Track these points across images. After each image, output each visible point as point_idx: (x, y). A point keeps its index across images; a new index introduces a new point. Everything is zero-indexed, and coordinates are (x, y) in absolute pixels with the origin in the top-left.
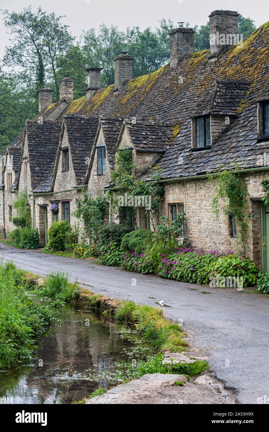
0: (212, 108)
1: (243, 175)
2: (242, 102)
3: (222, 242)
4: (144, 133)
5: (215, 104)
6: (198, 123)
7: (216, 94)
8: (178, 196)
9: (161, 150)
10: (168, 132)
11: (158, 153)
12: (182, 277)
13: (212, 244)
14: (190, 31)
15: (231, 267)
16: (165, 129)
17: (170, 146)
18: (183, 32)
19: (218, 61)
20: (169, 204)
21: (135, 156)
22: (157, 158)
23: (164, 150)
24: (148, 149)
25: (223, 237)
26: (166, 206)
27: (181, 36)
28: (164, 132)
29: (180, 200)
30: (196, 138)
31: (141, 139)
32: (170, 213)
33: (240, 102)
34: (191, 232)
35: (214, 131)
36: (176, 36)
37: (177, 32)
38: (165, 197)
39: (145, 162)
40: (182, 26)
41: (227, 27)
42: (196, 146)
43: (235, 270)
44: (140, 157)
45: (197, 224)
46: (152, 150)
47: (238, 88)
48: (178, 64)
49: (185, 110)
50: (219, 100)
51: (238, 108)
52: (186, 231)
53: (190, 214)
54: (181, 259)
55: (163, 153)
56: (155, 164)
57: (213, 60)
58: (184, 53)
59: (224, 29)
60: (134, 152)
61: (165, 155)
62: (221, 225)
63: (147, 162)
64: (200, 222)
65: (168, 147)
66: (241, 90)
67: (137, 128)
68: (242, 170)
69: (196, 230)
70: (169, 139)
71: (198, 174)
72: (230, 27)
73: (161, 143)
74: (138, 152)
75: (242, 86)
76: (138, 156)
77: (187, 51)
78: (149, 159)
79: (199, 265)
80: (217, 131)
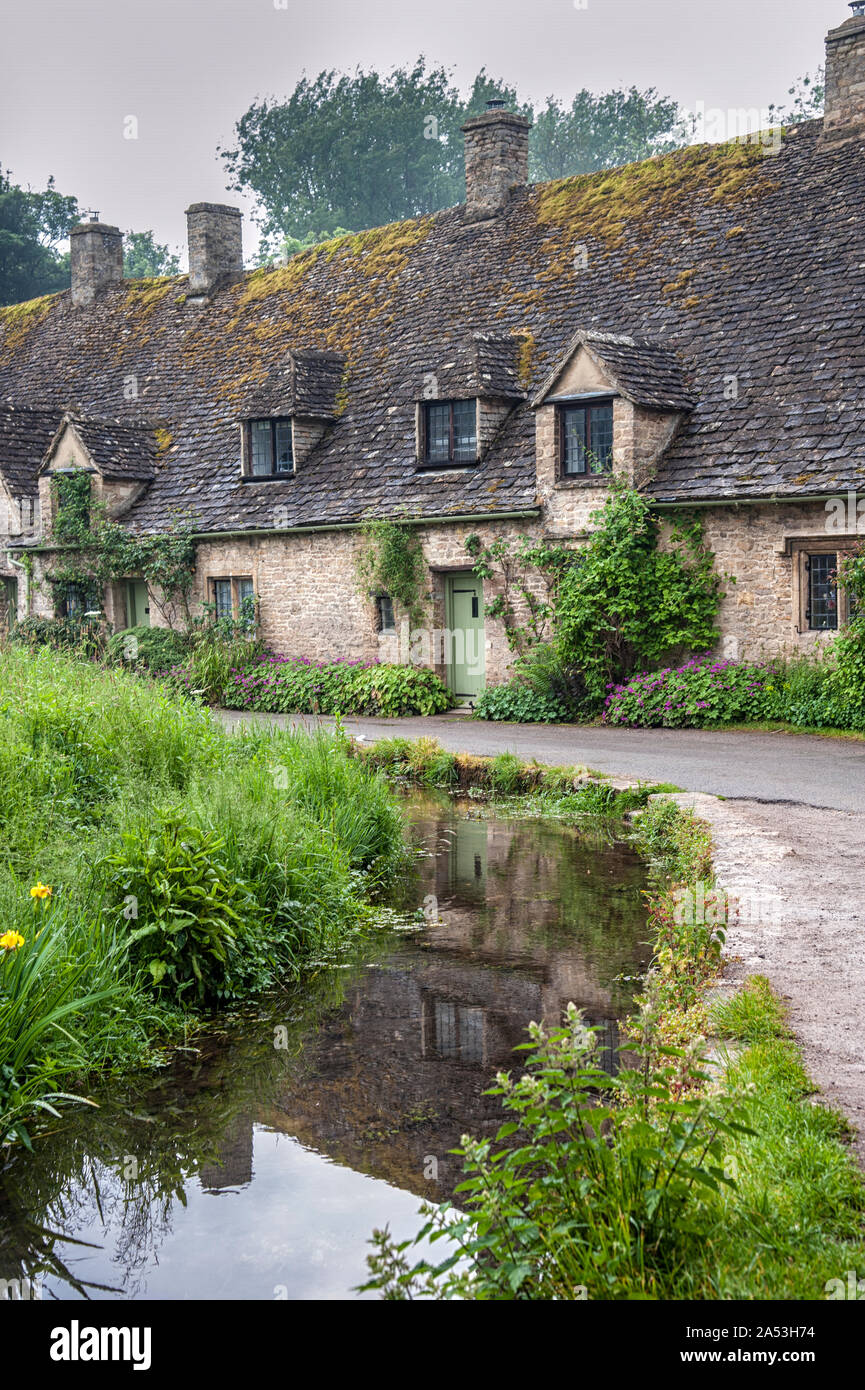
0: (295, 405)
1: (417, 528)
2: (338, 395)
3: (356, 642)
4: (109, 442)
5: (297, 397)
6: (253, 430)
7: (295, 379)
8: (238, 564)
9: (146, 476)
10: (148, 441)
11: (142, 481)
12: (292, 706)
13: (329, 647)
14: (115, 232)
15: (405, 684)
16: (141, 435)
17: (160, 468)
18: (103, 234)
19: (211, 304)
20: (210, 579)
21: (101, 485)
22: (140, 492)
23: (151, 475)
24: (124, 474)
25: (361, 634)
26: (202, 582)
27: (98, 241)
28: (141, 441)
29: (242, 571)
30: (249, 457)
31: (106, 453)
32: (212, 596)
33: (332, 395)
34: (271, 628)
35: (300, 446)
36: (89, 239)
37: (92, 231)
38: (198, 565)
39: (118, 499)
40: (96, 219)
41: (224, 238)
42: (251, 471)
43: (412, 687)
44: (109, 488)
45: (288, 613)
46: (131, 475)
47: (325, 368)
48: (95, 297)
49: (165, 399)
50: (302, 391)
51: (334, 406)
52: (261, 625)
53: (268, 595)
54: (278, 676)
55: (151, 481)
56: (137, 502)
57: (201, 301)
58: (106, 277)
59: (220, 242)
60: (98, 478)
61: (156, 486)
62: (355, 614)
63: (122, 499)
64: (295, 610)
65: (157, 471)
66: (331, 373)
67: (94, 433)
68: (417, 520)
69: (286, 625)
70: (154, 454)
71: (300, 525)
72: (230, 239)
73: (142, 462)
74: (107, 479)
75: (331, 365)
76: (106, 487)
77: (112, 271)
78: (125, 491)
79: (329, 683)
80: (304, 447)
